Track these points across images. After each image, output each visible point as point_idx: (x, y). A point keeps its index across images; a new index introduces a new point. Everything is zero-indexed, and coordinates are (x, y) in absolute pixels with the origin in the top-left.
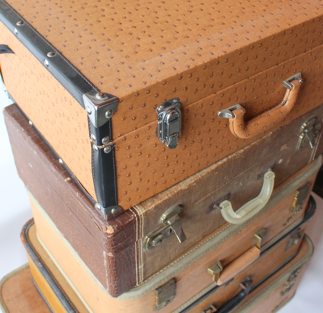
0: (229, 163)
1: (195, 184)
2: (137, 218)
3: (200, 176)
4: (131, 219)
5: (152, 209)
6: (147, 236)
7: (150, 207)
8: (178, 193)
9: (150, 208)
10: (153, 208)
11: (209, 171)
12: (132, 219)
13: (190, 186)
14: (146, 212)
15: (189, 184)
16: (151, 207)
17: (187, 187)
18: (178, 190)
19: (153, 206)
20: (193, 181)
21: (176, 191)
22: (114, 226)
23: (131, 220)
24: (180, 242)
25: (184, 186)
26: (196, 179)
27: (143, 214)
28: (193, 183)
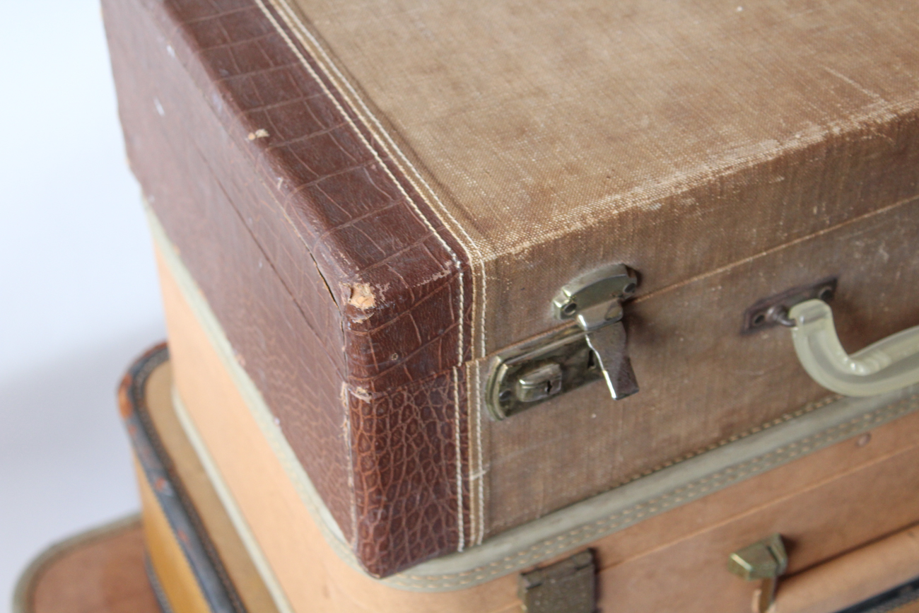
0: (829, 151)
1: (689, 201)
2: (461, 274)
3: (714, 176)
4: (442, 274)
5: (519, 254)
6: (499, 355)
7: (514, 245)
8: (622, 218)
9: (512, 251)
10: (523, 251)
11: (751, 164)
12: (445, 275)
13: (672, 206)
14: (496, 262)
15: (668, 195)
16: (518, 248)
17: (658, 206)
18: (623, 210)
19: (527, 244)
20: (685, 189)
21: (615, 212)
22: (378, 286)
23: (441, 276)
24: (614, 395)
25: (649, 198)
26: (695, 184)
27: (485, 263)
28: (685, 195)
